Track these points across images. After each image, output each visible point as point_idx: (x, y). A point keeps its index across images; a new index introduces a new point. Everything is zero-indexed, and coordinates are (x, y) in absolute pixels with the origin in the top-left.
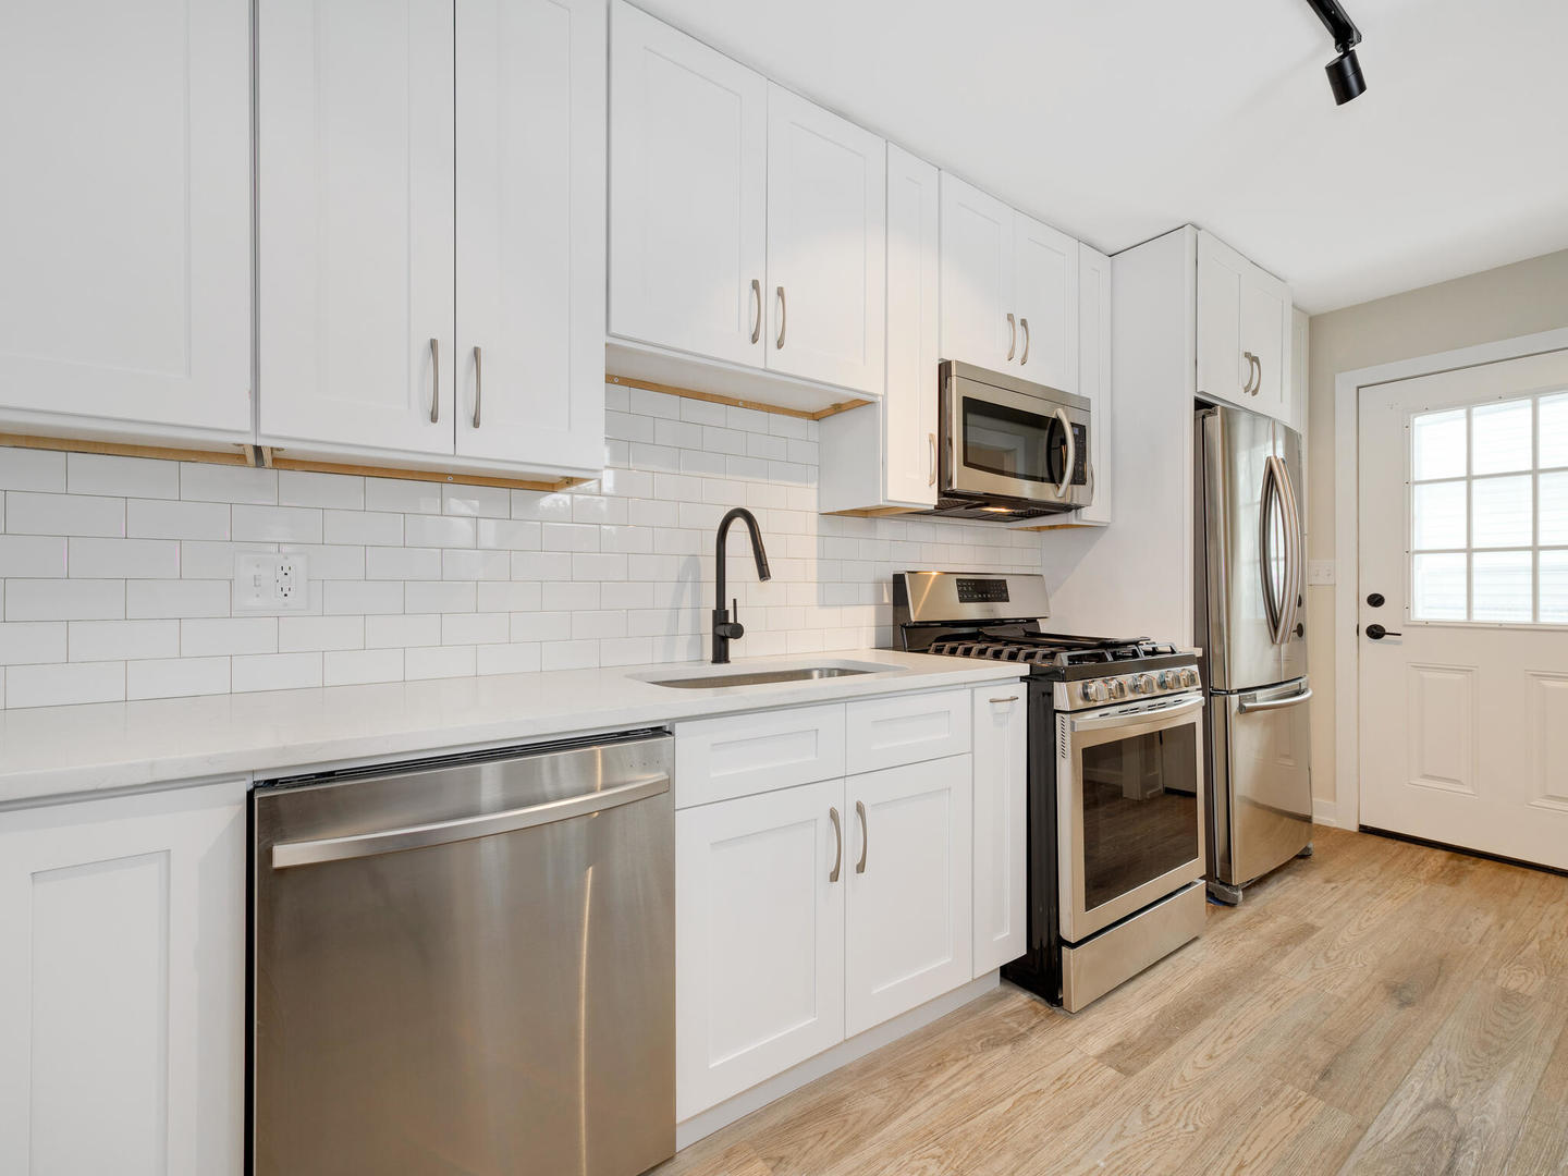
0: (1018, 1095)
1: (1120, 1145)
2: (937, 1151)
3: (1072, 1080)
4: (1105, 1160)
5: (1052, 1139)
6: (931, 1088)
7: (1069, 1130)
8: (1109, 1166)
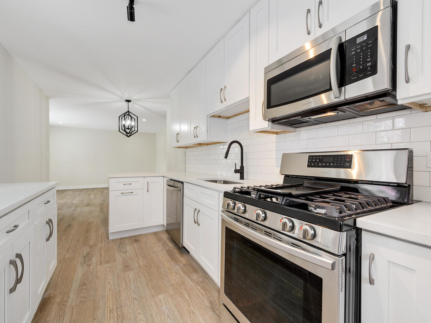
0: (189, 301)
1: (166, 315)
2: (179, 283)
3: (192, 315)
4: (163, 310)
5: (174, 302)
6: (197, 287)
7: (175, 307)
8: (162, 310)
